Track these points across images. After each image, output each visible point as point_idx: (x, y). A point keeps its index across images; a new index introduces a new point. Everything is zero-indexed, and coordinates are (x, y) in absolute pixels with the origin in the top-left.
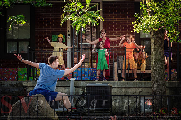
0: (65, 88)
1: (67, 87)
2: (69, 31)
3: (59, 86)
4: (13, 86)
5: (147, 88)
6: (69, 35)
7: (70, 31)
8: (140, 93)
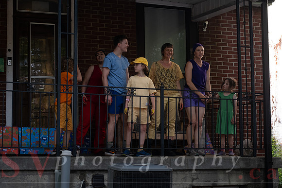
0: (43, 175)
1: (48, 172)
2: (9, 50)
3: (31, 169)
5: (206, 172)
6: (10, 58)
7: (12, 49)
8: (194, 183)
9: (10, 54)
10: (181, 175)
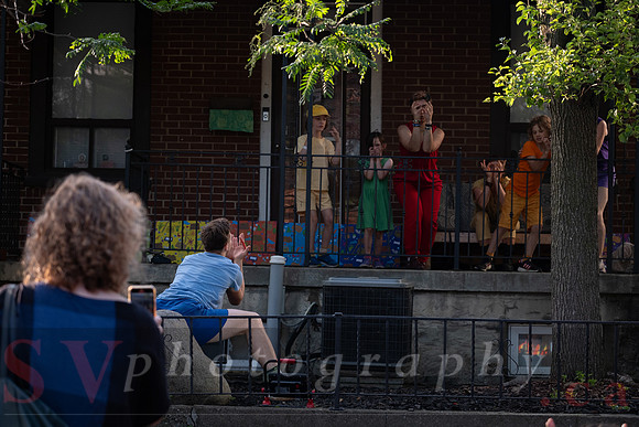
0: (251, 292)
2: (266, 96)
5: (532, 297)
6: (266, 109)
7: (270, 95)
8: (510, 316)
9: (266, 103)
10: (484, 301)
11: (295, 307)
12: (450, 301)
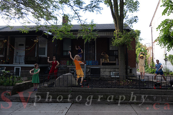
4: (65, 67)
5: (113, 69)
8: (111, 71)
9: (84, 49)
10: (108, 69)
11: (87, 70)
12: (104, 69)
